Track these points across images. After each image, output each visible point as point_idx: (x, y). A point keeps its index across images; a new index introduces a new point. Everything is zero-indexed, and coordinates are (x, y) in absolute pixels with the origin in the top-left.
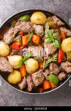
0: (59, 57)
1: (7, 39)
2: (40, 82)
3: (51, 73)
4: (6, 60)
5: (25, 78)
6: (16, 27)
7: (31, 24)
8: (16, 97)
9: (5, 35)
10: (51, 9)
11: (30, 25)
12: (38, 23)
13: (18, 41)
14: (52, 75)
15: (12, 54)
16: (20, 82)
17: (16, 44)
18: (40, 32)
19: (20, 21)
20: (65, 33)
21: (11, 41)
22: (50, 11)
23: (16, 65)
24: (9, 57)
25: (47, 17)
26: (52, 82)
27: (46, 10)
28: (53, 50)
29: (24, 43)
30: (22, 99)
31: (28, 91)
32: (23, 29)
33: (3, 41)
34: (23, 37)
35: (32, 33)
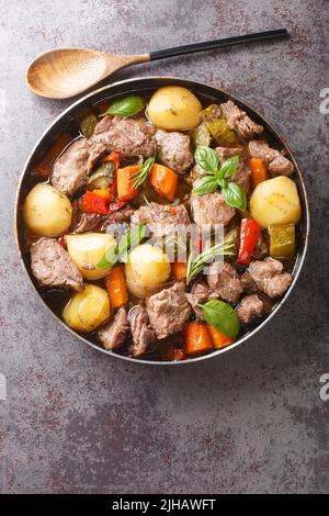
0: (242, 241)
1: (66, 177)
2: (174, 323)
3: (214, 295)
4: (59, 249)
5: (122, 311)
6: (96, 138)
7: (146, 128)
8: (89, 380)
9: (57, 164)
10: (218, 79)
11: (146, 131)
12: (171, 126)
13: (103, 183)
14: (218, 302)
15: (81, 226)
16: (106, 324)
17: (95, 195)
18: (180, 155)
19: (112, 117)
20: (264, 163)
21: (79, 185)
22: (216, 85)
23: (95, 265)
24: (71, 240)
25: (204, 104)
26: (217, 325)
27: (201, 81)
28: (221, 216)
29: (123, 191)
30: (110, 389)
31: (131, 353)
32: (120, 143)
33: (51, 183)
34: (121, 172)
35: (151, 160)
